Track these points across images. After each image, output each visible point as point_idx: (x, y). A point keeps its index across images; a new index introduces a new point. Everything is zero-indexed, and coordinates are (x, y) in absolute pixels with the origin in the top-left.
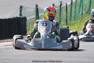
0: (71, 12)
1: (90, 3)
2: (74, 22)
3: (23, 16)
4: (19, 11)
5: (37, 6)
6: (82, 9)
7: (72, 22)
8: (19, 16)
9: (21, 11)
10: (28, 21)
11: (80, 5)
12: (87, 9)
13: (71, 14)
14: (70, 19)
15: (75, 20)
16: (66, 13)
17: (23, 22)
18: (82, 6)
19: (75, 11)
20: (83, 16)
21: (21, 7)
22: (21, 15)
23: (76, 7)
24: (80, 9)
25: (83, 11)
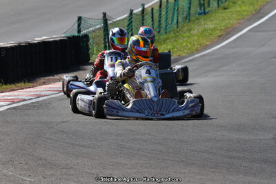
0: (160, 21)
1: (190, 3)
2: (165, 37)
3: (83, 32)
4: (77, 25)
5: (105, 14)
6: (178, 14)
7: (161, 37)
8: (76, 34)
9: (79, 25)
10: (91, 41)
11: (174, 9)
12: (185, 13)
13: (160, 24)
14: (159, 32)
15: (166, 33)
16: (152, 23)
17: (83, 43)
18: (178, 10)
19: (167, 19)
20: (179, 25)
21: (80, 19)
22: (79, 31)
23: (167, 12)
24: (173, 15)
25: (179, 18)
